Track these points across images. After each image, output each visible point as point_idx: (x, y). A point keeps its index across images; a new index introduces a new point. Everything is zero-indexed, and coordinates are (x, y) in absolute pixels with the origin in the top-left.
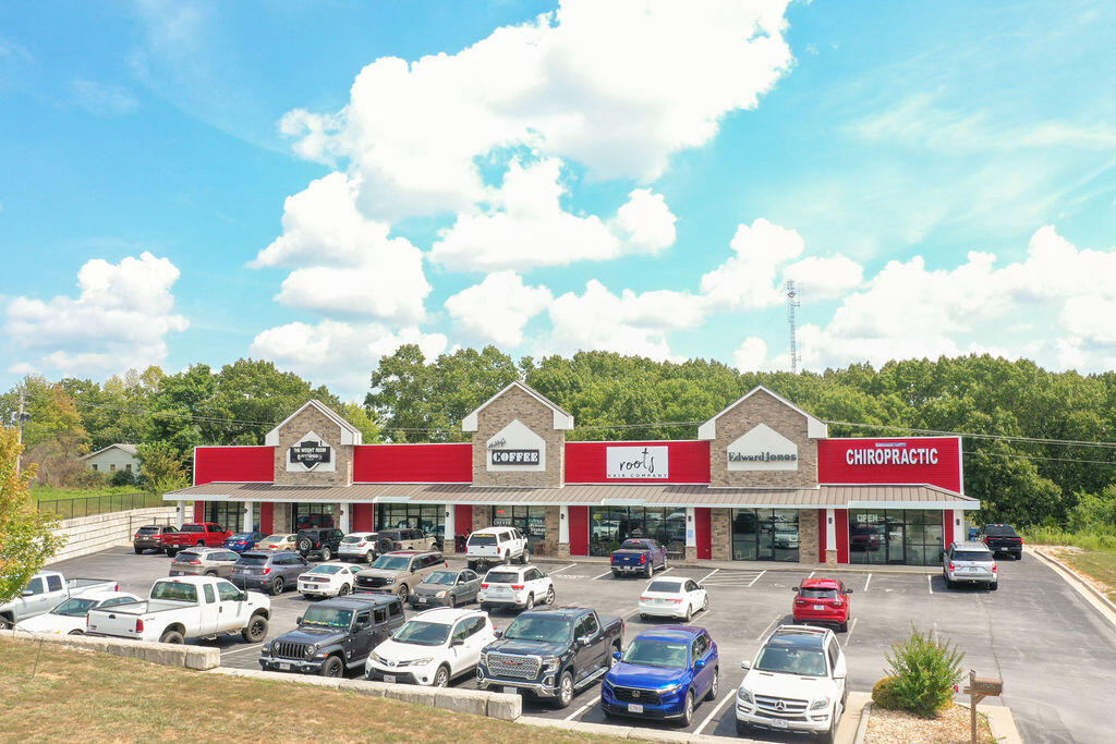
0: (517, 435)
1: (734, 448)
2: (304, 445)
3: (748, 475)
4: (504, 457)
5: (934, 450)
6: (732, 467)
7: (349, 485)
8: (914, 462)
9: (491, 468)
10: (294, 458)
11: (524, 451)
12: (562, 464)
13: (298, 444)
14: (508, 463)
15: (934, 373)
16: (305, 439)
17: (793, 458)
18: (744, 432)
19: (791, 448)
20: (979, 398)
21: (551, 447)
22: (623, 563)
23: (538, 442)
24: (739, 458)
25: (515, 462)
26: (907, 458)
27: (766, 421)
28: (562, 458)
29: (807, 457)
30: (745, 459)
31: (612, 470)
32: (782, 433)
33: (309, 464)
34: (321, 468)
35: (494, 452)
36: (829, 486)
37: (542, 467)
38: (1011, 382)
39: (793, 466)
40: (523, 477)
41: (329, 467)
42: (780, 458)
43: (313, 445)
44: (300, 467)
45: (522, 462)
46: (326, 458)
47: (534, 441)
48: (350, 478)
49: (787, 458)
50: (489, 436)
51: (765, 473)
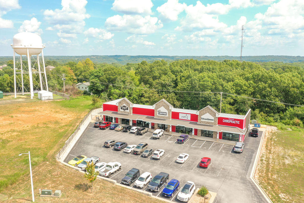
0: (163, 109)
1: (202, 117)
2: (123, 106)
3: (205, 122)
4: (160, 113)
5: (239, 121)
6: (202, 120)
7: (132, 114)
8: (235, 123)
9: (158, 115)
10: (121, 109)
11: (164, 112)
12: (171, 116)
13: (122, 106)
14: (161, 114)
15: (261, 76)
16: (124, 105)
17: (213, 120)
18: (204, 114)
19: (213, 118)
20: (269, 84)
21: (169, 112)
22: (179, 141)
23: (167, 111)
24: (203, 119)
25: (162, 114)
26: (234, 122)
27: (209, 113)
28: (171, 115)
29: (216, 120)
30: (204, 119)
31: (180, 117)
32: (211, 115)
33: (124, 110)
34: (126, 111)
35: (158, 112)
36: (219, 126)
37: (167, 116)
38: (277, 82)
39: (213, 121)
40: (164, 117)
41: (128, 111)
42: (211, 120)
43: (125, 107)
44: (123, 110)
45: (164, 115)
46: (127, 109)
47: (166, 111)
48: (132, 113)
49: (212, 120)
50: (158, 109)
51: (208, 122)
